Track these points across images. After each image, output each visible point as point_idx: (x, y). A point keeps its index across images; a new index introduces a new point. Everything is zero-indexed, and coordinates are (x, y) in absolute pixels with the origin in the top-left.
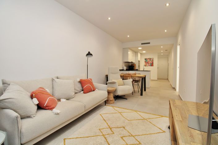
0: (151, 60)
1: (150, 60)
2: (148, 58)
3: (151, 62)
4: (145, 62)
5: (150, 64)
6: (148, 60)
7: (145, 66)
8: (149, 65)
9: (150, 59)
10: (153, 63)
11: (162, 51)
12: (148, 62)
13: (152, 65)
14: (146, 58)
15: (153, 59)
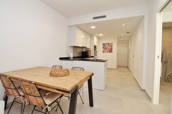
1: (109, 45)
2: (106, 43)
3: (110, 47)
4: (103, 47)
5: (108, 50)
6: (107, 46)
8: (107, 52)
9: (109, 44)
10: (112, 49)
11: (123, 34)
12: (106, 48)
13: (111, 51)
14: (104, 43)
15: (112, 44)
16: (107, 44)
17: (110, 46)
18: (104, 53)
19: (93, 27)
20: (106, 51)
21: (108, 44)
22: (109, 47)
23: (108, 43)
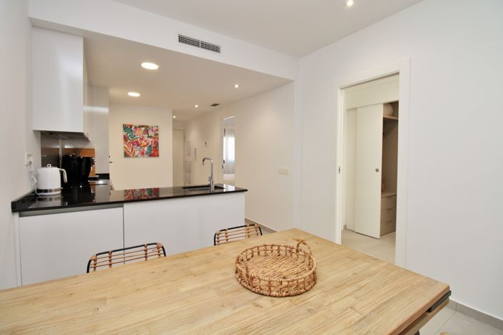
0: (151, 133)
1: (146, 132)
2: (137, 123)
3: (150, 140)
4: (125, 138)
5: (146, 149)
6: (139, 133)
7: (126, 155)
8: (143, 154)
9: (147, 129)
10: (157, 144)
11: (196, 106)
12: (137, 142)
13: (154, 152)
14: (131, 124)
15: (157, 130)
16: (140, 127)
17: (151, 137)
18: (127, 159)
19: (150, 66)
20: (137, 153)
21: (143, 129)
22: (146, 138)
23: (143, 126)
